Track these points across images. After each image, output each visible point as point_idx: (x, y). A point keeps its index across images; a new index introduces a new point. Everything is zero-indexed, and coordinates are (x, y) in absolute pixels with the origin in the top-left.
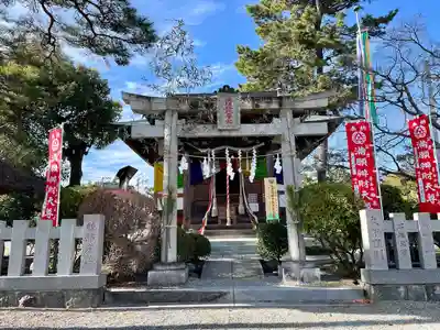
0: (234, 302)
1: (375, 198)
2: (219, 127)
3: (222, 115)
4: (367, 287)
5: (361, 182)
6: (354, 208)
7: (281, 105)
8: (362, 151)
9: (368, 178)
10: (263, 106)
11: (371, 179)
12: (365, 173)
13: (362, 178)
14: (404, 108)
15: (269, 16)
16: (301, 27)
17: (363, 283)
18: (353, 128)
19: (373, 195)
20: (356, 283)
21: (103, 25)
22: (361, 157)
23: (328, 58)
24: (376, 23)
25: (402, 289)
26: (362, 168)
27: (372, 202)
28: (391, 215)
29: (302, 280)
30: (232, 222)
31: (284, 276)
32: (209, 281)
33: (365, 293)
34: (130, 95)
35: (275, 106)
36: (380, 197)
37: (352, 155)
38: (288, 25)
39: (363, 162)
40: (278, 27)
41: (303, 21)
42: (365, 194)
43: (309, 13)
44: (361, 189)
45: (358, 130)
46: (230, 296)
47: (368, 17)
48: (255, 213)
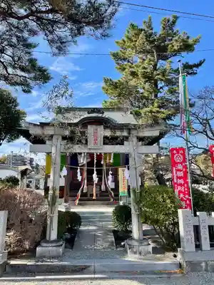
0: (95, 273)
1: (188, 199)
2: (89, 147)
3: (91, 139)
4: (181, 261)
5: (179, 188)
6: (175, 207)
7: (129, 133)
8: (180, 167)
9: (184, 185)
10: (118, 133)
11: (186, 185)
12: (181, 181)
13: (181, 185)
14: (207, 135)
15: (125, 59)
16: (144, 68)
17: (179, 258)
18: (175, 152)
19: (187, 196)
20: (175, 256)
21: (14, 68)
22: (180, 171)
23: (161, 88)
24: (191, 67)
25: (203, 264)
26: (180, 178)
27: (186, 201)
28: (198, 213)
29: (140, 253)
30: (97, 196)
31: (128, 251)
32: (78, 254)
33: (180, 266)
34: (30, 123)
35: (125, 134)
36: (191, 198)
37: (174, 169)
38: (137, 66)
39: (181, 174)
40: (130, 67)
41: (146, 65)
42: (182, 195)
43: (150, 60)
44: (180, 192)
45: (178, 153)
46: (92, 268)
47: (187, 63)
48: (112, 189)
